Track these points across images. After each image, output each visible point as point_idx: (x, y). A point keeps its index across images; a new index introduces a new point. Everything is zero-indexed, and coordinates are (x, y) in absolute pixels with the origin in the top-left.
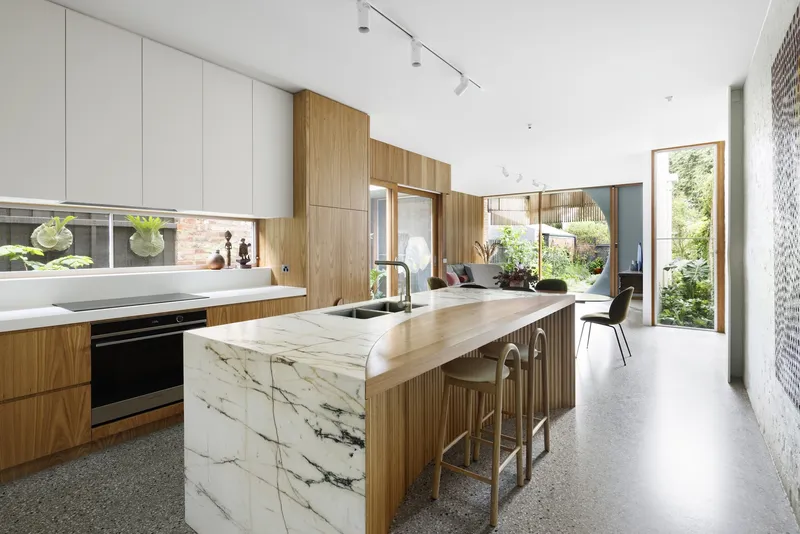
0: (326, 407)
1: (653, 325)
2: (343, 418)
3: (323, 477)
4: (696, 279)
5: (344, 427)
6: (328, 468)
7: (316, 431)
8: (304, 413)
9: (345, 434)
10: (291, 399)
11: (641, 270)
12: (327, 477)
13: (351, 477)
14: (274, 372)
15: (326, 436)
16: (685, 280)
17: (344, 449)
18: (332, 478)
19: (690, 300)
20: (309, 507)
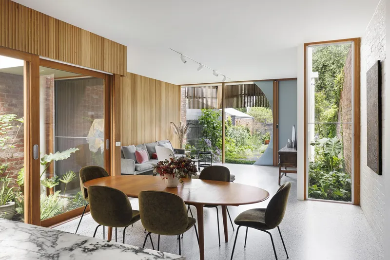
1: (305, 199)
4: (333, 154)
11: (296, 147)
16: (326, 155)
19: (331, 173)
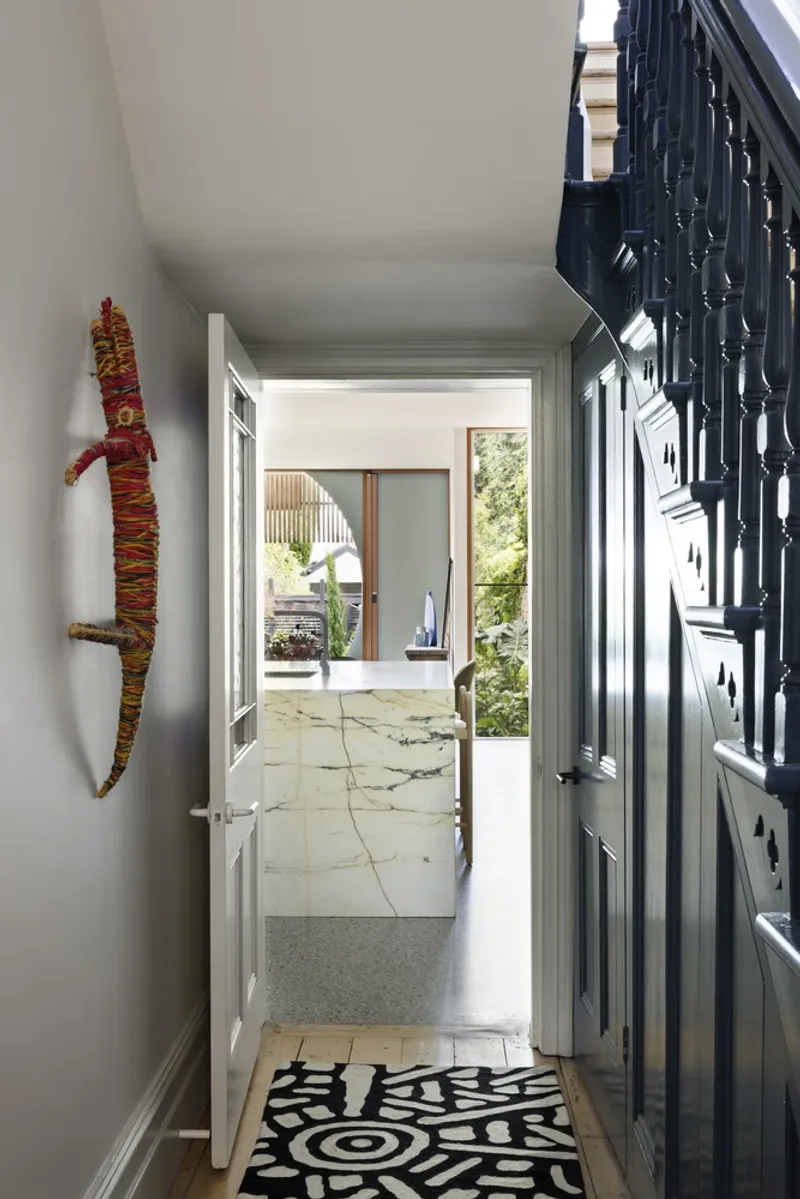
0: (413, 719)
2: (431, 723)
3: (409, 776)
5: (433, 730)
6: (412, 769)
7: (401, 742)
8: (385, 731)
9: (434, 735)
10: (367, 723)
12: (413, 776)
13: (439, 766)
14: (343, 705)
15: (413, 742)
17: (434, 747)
18: (419, 775)
20: (392, 808)
